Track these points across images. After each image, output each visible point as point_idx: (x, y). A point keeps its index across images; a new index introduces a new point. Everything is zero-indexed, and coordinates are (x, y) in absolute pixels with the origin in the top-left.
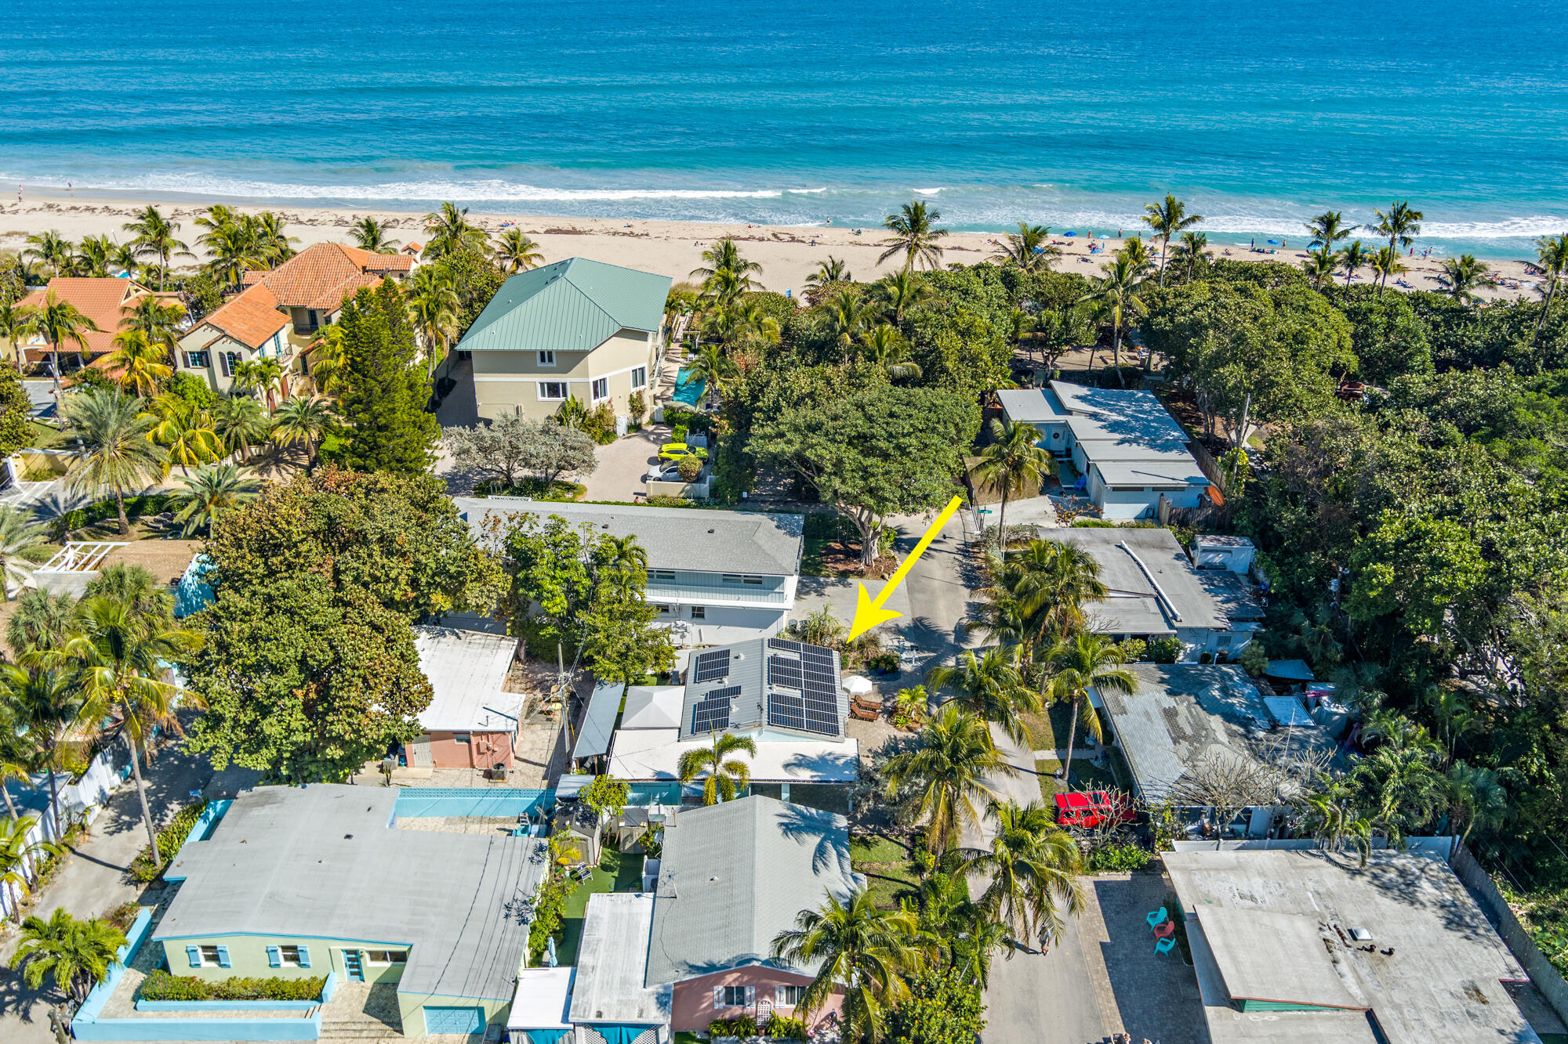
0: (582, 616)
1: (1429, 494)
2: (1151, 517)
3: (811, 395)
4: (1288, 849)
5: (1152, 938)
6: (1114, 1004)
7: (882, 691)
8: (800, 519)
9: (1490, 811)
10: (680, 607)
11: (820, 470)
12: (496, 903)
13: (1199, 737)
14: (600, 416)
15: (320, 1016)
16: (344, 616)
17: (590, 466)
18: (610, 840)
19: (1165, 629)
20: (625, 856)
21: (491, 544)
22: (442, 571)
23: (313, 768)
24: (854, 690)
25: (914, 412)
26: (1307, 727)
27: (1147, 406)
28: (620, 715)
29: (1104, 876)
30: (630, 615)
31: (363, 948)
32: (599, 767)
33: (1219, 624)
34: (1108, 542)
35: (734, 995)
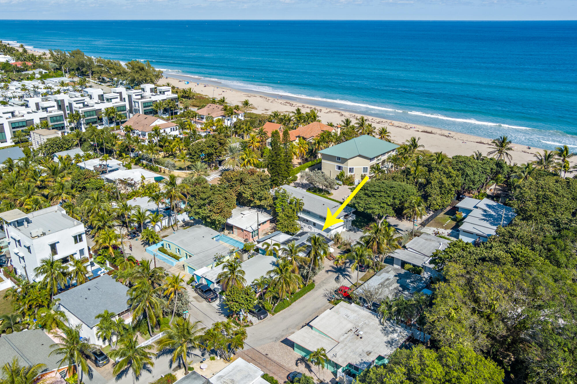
4: (373, 314)
10: (310, 221)
14: (350, 178)
15: (176, 262)
19: (420, 265)
21: (273, 193)
31: (188, 254)
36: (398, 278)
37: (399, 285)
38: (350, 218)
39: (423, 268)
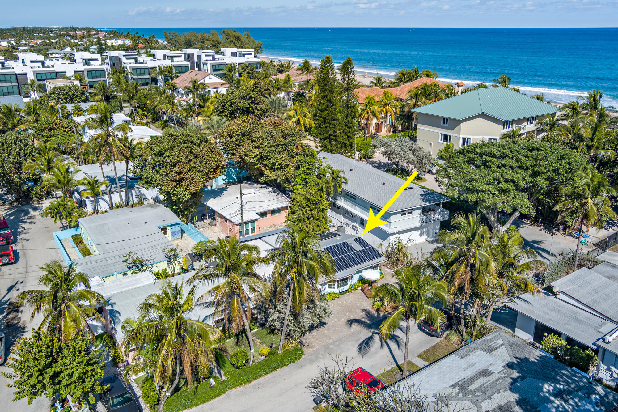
10: (357, 216)
36: (515, 374)
37: (514, 397)
38: (436, 216)
39: (596, 352)
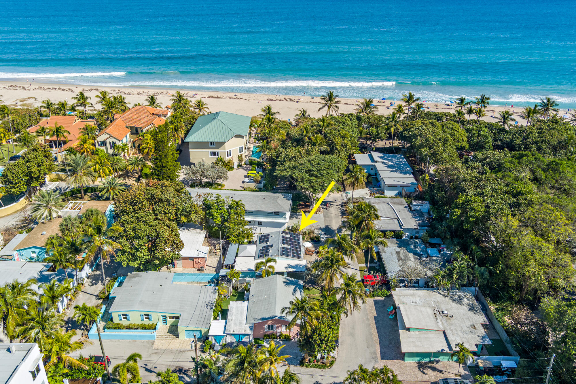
0: (226, 224)
1: (476, 189)
2: (400, 195)
3: (295, 157)
4: (428, 290)
5: (389, 315)
6: (376, 331)
7: (315, 247)
8: (291, 195)
9: (484, 279)
10: (255, 222)
11: (297, 180)
12: (204, 304)
13: (406, 259)
14: (229, 162)
15: (156, 333)
16: (159, 223)
17: (226, 178)
18: (235, 288)
19: (399, 229)
20: (239, 292)
21: (199, 203)
22: (184, 210)
23: (150, 267)
24: (306, 246)
25: (325, 163)
26: (438, 257)
27: (401, 160)
28: (237, 253)
29: (376, 298)
30: (240, 224)
31: (167, 315)
32: (232, 267)
33: (415, 227)
34: (384, 202)
35: (271, 327)
